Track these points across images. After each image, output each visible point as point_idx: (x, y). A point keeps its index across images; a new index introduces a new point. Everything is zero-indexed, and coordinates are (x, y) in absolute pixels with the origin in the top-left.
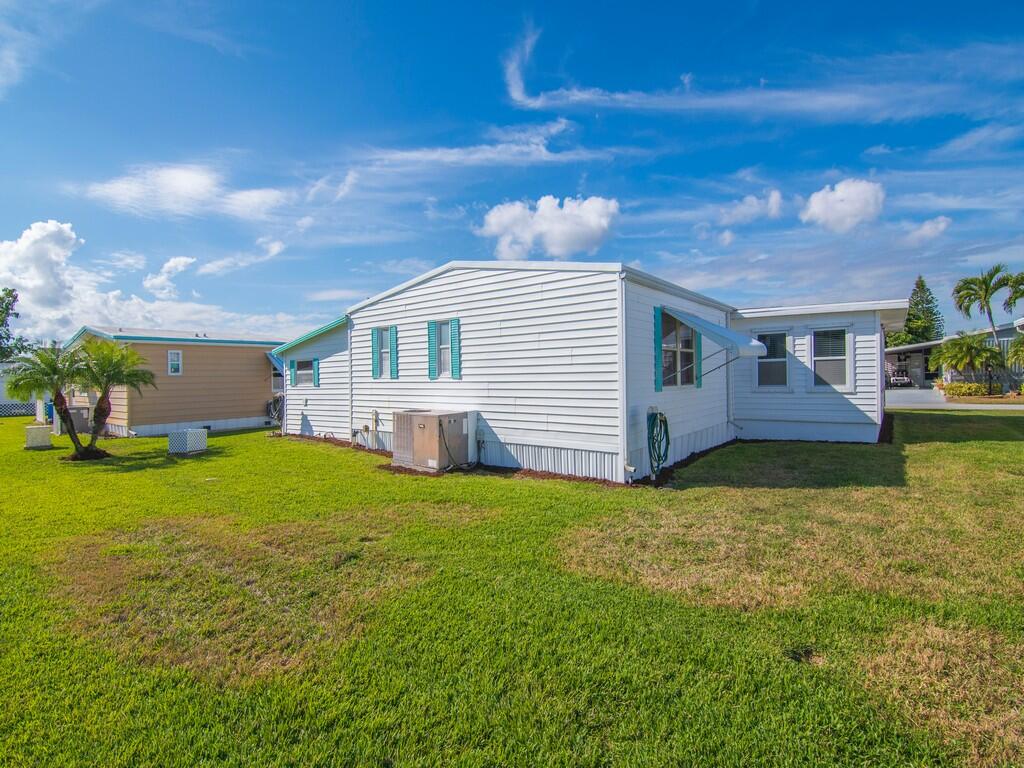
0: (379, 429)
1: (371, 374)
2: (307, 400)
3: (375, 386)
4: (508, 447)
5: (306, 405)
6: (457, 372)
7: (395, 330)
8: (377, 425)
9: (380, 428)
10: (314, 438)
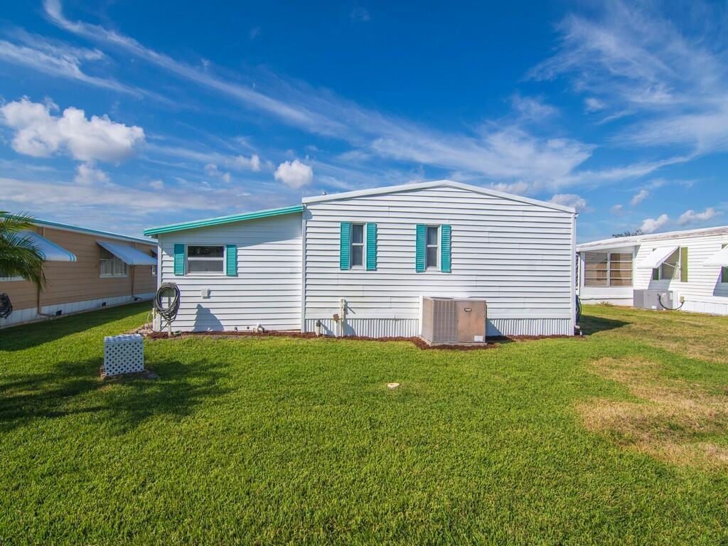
0: (347, 317)
1: (338, 265)
2: (209, 292)
3: (340, 276)
4: (493, 322)
5: (209, 297)
6: (447, 267)
7: (373, 228)
8: (346, 312)
9: (350, 315)
10: (224, 333)
